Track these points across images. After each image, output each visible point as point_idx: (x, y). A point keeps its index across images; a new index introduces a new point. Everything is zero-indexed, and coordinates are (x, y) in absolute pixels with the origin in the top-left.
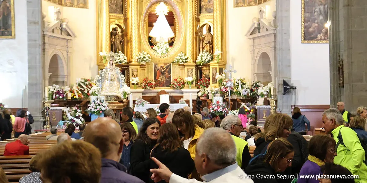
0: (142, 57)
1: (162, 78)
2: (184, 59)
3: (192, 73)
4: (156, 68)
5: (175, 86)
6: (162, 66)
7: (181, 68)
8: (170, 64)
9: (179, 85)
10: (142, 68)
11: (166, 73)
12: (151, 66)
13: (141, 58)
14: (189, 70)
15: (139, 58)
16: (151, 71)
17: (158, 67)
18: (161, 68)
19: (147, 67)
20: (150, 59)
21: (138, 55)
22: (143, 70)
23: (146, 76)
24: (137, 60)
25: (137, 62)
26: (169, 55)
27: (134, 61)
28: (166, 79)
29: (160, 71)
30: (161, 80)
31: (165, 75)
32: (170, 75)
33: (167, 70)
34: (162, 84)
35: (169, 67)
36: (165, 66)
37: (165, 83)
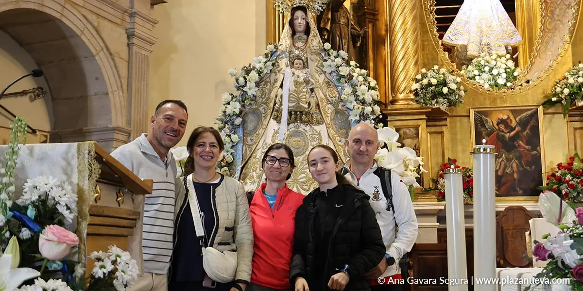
0: (434, 82)
1: (504, 164)
5: (571, 187)
6: (505, 117)
7: (578, 124)
8: (536, 112)
10: (433, 129)
11: (521, 142)
12: (465, 120)
13: (430, 85)
15: (422, 88)
17: (492, 121)
18: (502, 127)
19: (448, 124)
20: (462, 93)
21: (419, 77)
22: (435, 136)
23: (448, 155)
24: (416, 94)
25: (417, 101)
26: (528, 82)
27: (402, 100)
28: (522, 166)
29: (498, 136)
30: (504, 170)
31: (519, 151)
32: (538, 151)
33: (525, 133)
34: (508, 185)
35: (532, 123)
36: (517, 119)
37: (517, 181)
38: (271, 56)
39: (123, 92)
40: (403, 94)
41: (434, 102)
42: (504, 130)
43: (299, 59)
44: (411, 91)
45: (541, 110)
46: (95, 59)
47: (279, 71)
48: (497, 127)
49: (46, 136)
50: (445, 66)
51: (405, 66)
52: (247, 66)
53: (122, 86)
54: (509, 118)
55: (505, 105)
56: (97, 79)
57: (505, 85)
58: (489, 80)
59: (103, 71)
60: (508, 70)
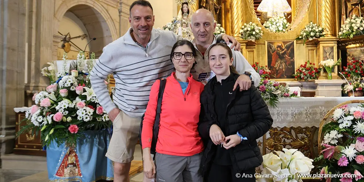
0: (249, 29)
1: (279, 65)
2: (317, 30)
3: (332, 53)
4: (271, 48)
5: (305, 75)
6: (280, 45)
7: (310, 48)
8: (293, 43)
9: (311, 73)
10: (250, 50)
11: (286, 56)
12: (263, 46)
13: (248, 31)
14: (326, 49)
15: (244, 32)
16: (264, 53)
17: (275, 46)
18: (279, 49)
19: (256, 47)
20: (262, 34)
21: (243, 27)
22: (250, 52)
23: (256, 61)
24: (242, 35)
25: (242, 37)
26: (290, 29)
27: (236, 37)
28: (287, 66)
29: (277, 53)
30: (279, 67)
31: (286, 59)
32: (293, 59)
33: (288, 52)
34: (281, 73)
35: (291, 47)
36: (285, 46)
37: (284, 72)
38: (174, 22)
39: (117, 35)
40: (236, 34)
41: (249, 38)
42: (280, 50)
43: (184, 23)
44: (239, 33)
45: (295, 41)
46: (106, 23)
47: (177, 28)
48: (277, 49)
49: (88, 54)
50: (255, 23)
51: (237, 22)
52: (165, 26)
53: (117, 33)
54: (282, 45)
55: (280, 39)
56: (107, 30)
57: (282, 31)
58: (276, 28)
59: (109, 26)
60: (284, 24)
